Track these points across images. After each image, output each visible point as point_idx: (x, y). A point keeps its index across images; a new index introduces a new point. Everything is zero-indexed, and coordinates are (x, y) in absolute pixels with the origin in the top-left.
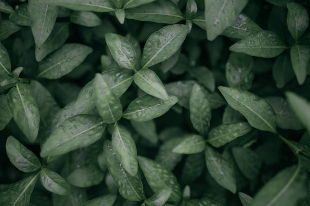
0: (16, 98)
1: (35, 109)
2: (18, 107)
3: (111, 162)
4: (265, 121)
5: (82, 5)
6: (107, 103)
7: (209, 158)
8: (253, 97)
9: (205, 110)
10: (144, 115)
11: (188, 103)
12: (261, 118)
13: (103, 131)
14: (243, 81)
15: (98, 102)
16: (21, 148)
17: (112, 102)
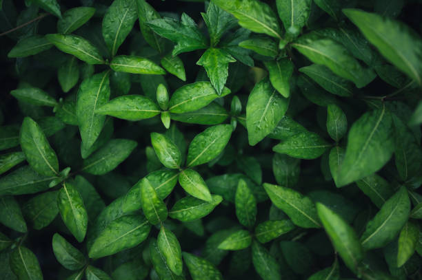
0: (64, 199)
1: (83, 210)
2: (67, 209)
3: (156, 260)
4: (311, 219)
5: (130, 112)
6: (153, 207)
7: (256, 253)
8: (297, 195)
9: (251, 205)
10: (189, 214)
11: (233, 198)
12: (306, 215)
13: (149, 230)
14: (290, 174)
15: (145, 206)
16: (67, 247)
17: (158, 205)
